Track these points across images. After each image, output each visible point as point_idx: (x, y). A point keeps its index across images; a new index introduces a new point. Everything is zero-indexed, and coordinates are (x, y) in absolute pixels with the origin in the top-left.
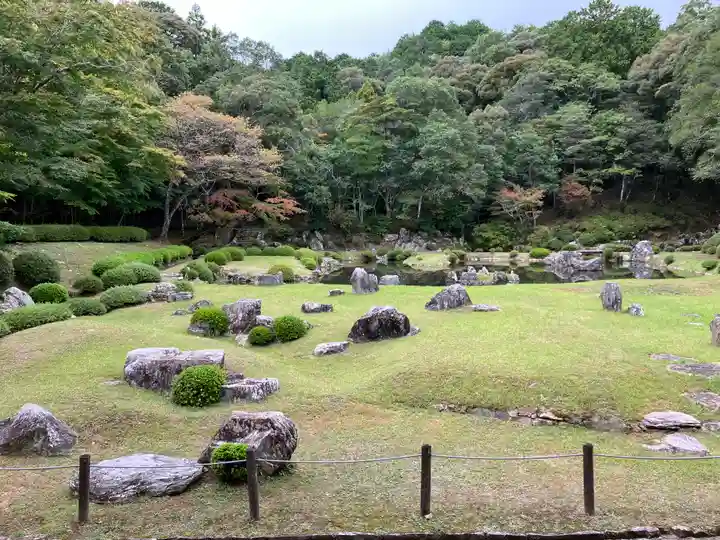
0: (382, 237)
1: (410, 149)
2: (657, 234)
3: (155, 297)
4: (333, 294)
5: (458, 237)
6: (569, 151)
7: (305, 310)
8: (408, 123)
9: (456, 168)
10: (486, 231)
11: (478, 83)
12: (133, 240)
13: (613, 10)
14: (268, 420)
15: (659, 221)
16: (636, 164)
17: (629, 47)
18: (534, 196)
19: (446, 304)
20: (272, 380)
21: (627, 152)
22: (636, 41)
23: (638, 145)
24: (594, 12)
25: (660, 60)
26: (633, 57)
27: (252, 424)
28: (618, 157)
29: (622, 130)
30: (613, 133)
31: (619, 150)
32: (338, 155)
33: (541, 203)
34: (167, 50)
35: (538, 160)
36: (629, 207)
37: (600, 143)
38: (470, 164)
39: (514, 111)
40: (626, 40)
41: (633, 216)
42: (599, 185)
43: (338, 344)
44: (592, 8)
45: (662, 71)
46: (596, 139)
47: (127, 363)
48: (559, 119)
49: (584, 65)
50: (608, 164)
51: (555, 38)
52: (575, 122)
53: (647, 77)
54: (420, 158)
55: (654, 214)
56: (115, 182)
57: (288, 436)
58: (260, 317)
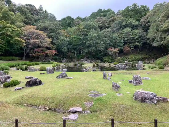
0: (80, 60)
1: (86, 39)
2: (147, 59)
4: (41, 74)
5: (99, 59)
6: (126, 39)
7: (26, 78)
8: (86, 33)
9: (97, 43)
10: (105, 58)
11: (106, 23)
13: (137, 6)
15: (147, 56)
16: (142, 43)
17: (141, 15)
18: (117, 50)
19: (61, 77)
21: (139, 40)
22: (143, 13)
23: (142, 38)
24: (133, 7)
25: (147, 18)
26: (141, 17)
28: (137, 41)
29: (138, 34)
30: (136, 35)
31: (137, 39)
32: (69, 40)
33: (118, 52)
34: (29, 15)
35: (118, 41)
36: (140, 53)
37: (133, 37)
38: (100, 42)
39: (113, 30)
40: (140, 13)
41: (141, 55)
42: (133, 47)
44: (132, 5)
45: (148, 20)
46: (132, 36)
48: (123, 32)
49: (130, 19)
50: (135, 43)
51: (124, 12)
52: (127, 32)
53: (144, 22)
54: (88, 41)
55: (146, 54)
56: (6, 46)
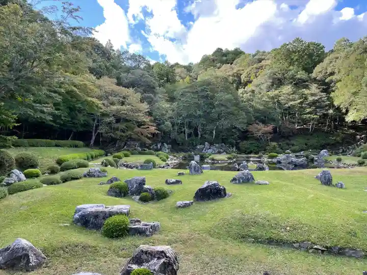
0: (196, 146)
3: (88, 175)
4: (180, 174)
5: (233, 147)
7: (167, 182)
10: (246, 144)
12: (76, 146)
13: (303, 43)
14: (162, 252)
16: (317, 113)
18: (269, 128)
19: (241, 181)
20: (156, 223)
23: (318, 104)
27: (153, 254)
33: (272, 131)
37: (300, 103)
43: (188, 202)
44: (294, 42)
45: (330, 70)
46: (298, 101)
47: (76, 213)
48: (280, 92)
57: (174, 262)
58: (145, 186)
